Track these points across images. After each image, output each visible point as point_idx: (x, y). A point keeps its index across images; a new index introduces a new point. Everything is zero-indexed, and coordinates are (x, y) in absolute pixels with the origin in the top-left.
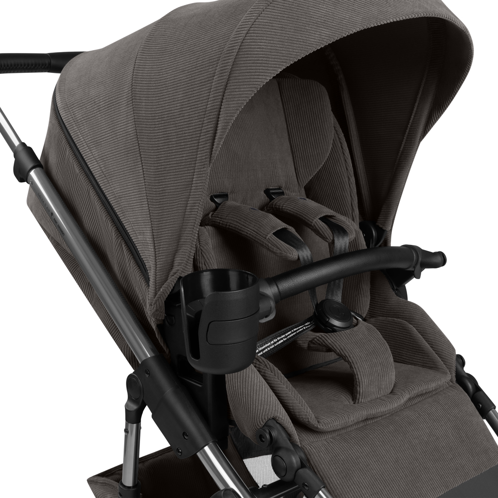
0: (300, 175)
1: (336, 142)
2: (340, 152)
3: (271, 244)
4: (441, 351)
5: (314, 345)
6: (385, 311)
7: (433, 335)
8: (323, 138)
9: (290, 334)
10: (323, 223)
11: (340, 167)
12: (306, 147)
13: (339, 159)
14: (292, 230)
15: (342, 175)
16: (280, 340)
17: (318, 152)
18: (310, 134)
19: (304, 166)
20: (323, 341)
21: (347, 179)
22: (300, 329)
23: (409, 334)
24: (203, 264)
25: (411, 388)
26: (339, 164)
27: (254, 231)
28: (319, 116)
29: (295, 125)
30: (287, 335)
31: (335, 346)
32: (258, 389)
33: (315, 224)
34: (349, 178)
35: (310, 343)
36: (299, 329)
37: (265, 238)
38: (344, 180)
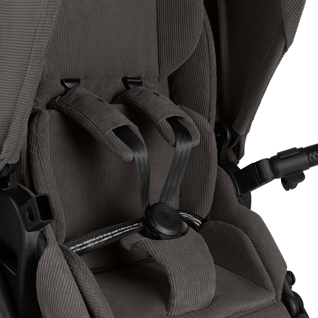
0: (162, 66)
1: (203, 39)
2: (205, 50)
3: (108, 141)
7: (267, 249)
8: (190, 33)
9: (117, 233)
10: (169, 125)
11: (203, 65)
12: (172, 39)
13: (204, 56)
14: (135, 128)
15: (205, 72)
16: (105, 237)
17: (183, 46)
18: (178, 27)
19: (167, 58)
21: (208, 78)
22: (128, 229)
23: (243, 245)
24: (36, 152)
26: (203, 61)
27: (94, 124)
28: (190, 10)
29: (165, 16)
30: (113, 232)
31: (156, 254)
32: (65, 291)
33: (161, 125)
34: (211, 77)
35: (133, 246)
36: (126, 229)
37: (104, 134)
38: (206, 78)
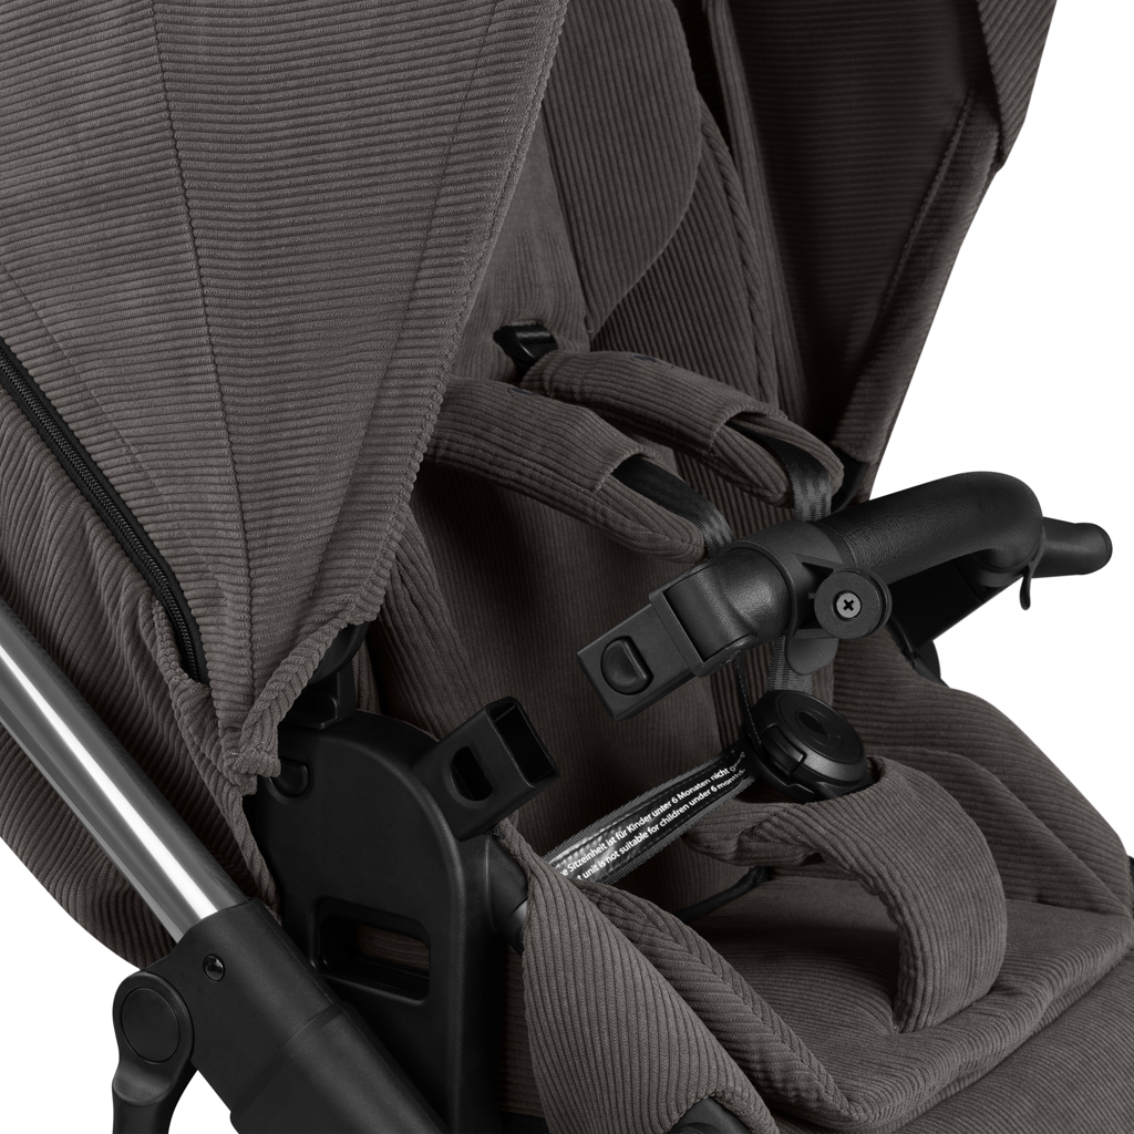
0: (594, 281)
1: (707, 174)
2: (720, 208)
4: (1085, 846)
5: (762, 845)
6: (884, 725)
7: (1054, 796)
8: (671, 159)
9: (669, 811)
11: (720, 256)
12: (612, 188)
13: (720, 229)
15: (729, 281)
16: (636, 833)
17: (654, 204)
18: (625, 145)
19: (606, 251)
20: (798, 828)
21: (743, 295)
22: (700, 792)
23: (982, 798)
25: (1053, 971)
26: (717, 246)
28: (658, 87)
29: (573, 116)
30: (657, 813)
32: (650, 1000)
33: (721, 442)
34: (750, 292)
36: (695, 794)
37: (592, 489)
38: (735, 299)
